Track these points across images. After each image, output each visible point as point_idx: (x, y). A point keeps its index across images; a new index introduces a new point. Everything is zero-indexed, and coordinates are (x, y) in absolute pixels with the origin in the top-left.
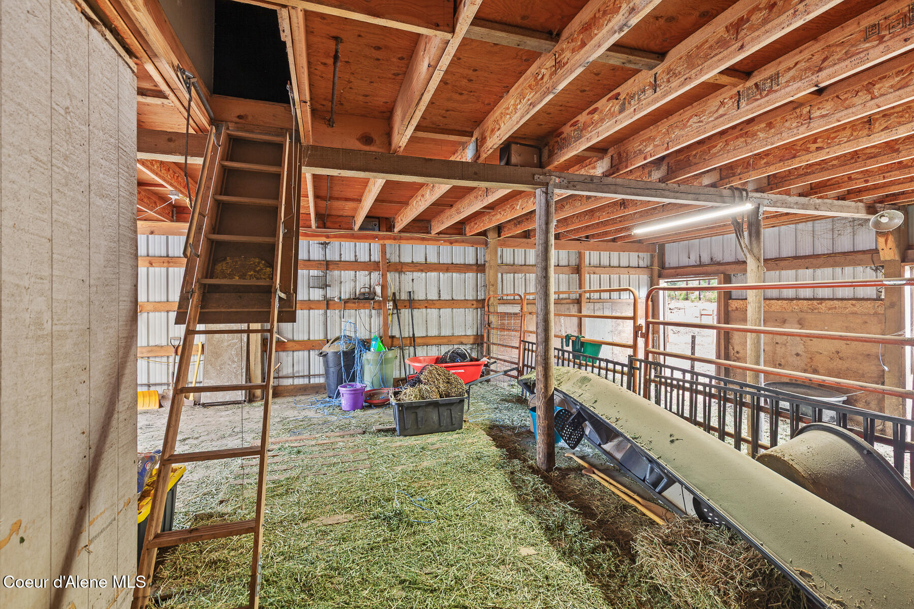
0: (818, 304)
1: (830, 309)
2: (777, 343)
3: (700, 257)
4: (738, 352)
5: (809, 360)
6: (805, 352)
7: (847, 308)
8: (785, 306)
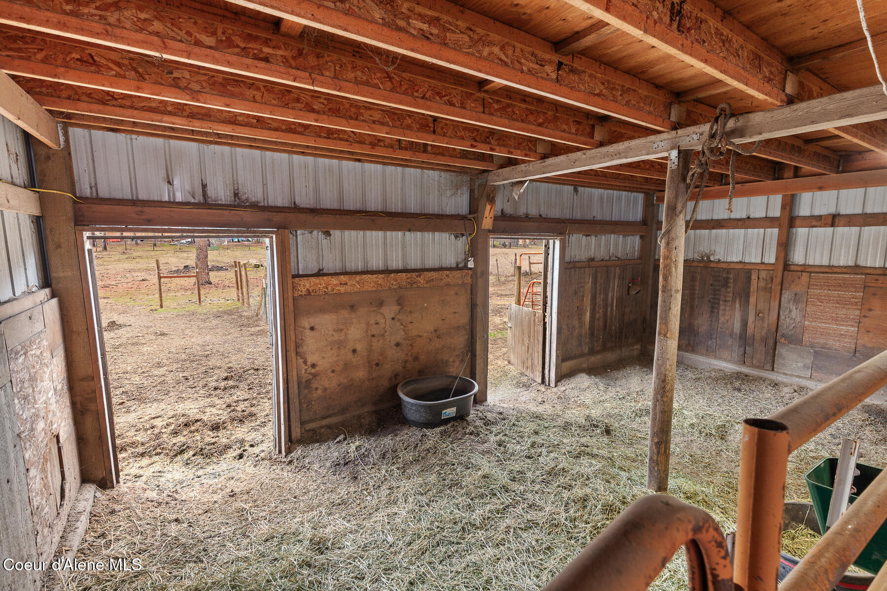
0: (417, 276)
1: (428, 282)
2: (373, 336)
3: (204, 186)
4: (313, 366)
5: (410, 348)
6: (406, 339)
7: (442, 280)
8: (380, 282)
